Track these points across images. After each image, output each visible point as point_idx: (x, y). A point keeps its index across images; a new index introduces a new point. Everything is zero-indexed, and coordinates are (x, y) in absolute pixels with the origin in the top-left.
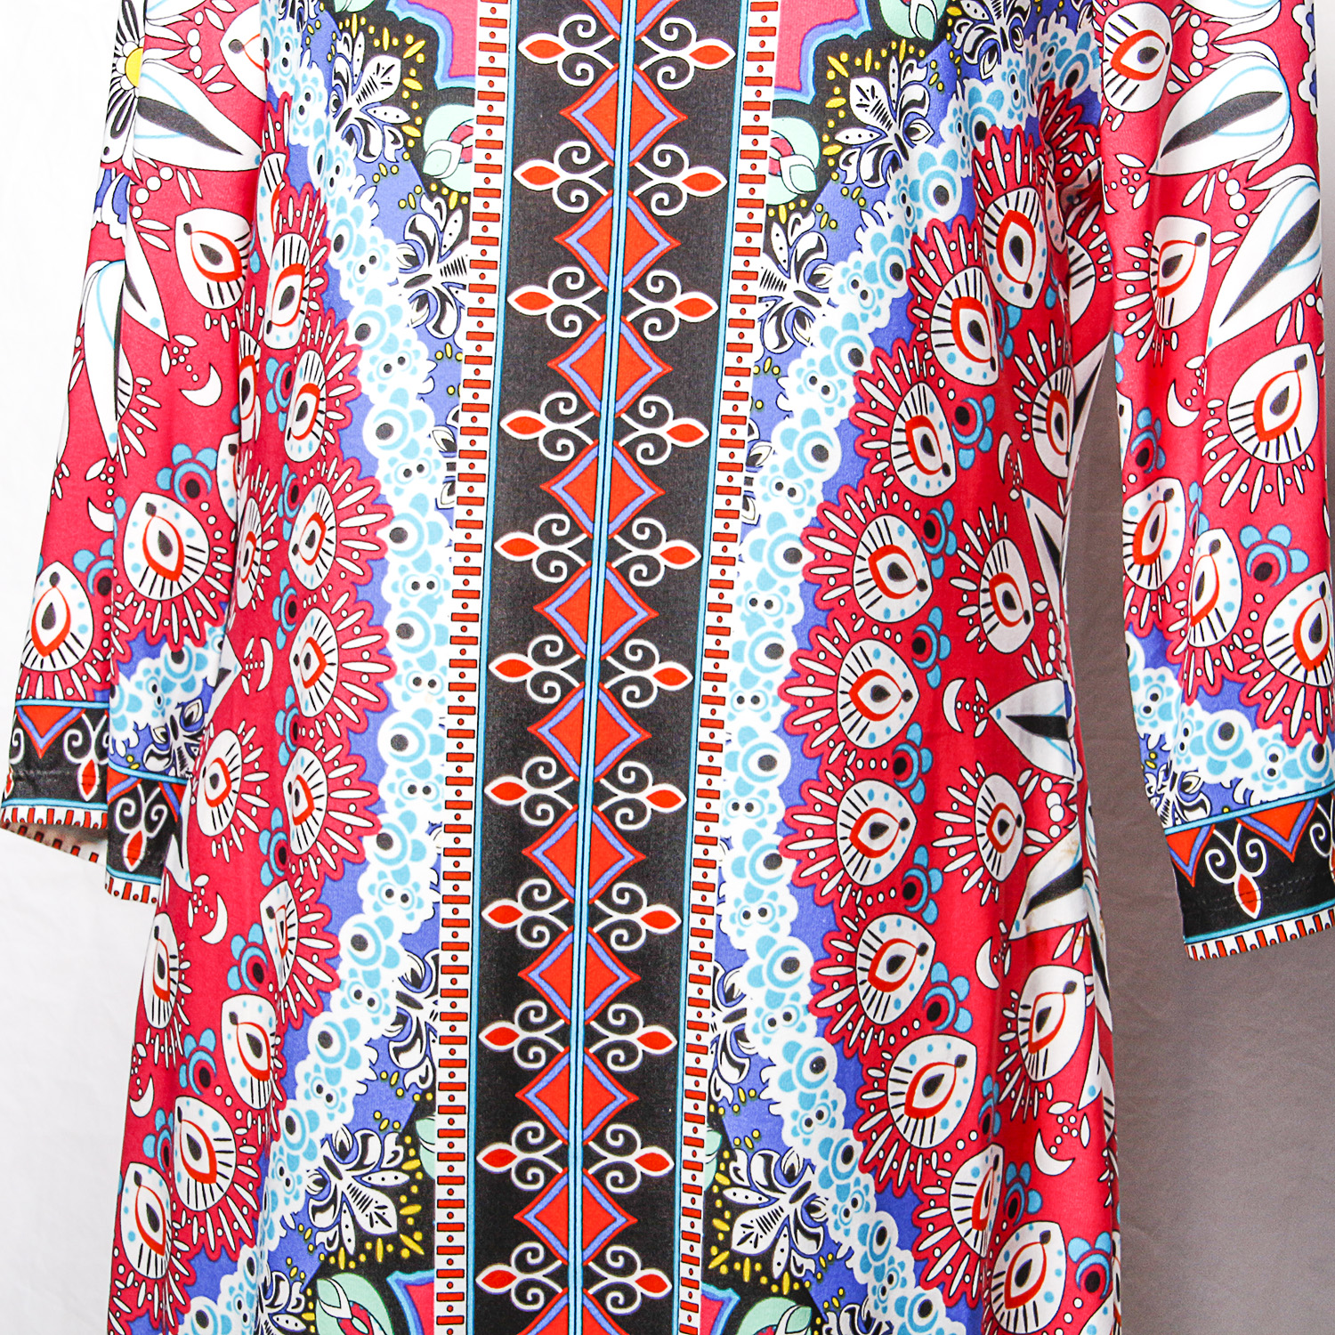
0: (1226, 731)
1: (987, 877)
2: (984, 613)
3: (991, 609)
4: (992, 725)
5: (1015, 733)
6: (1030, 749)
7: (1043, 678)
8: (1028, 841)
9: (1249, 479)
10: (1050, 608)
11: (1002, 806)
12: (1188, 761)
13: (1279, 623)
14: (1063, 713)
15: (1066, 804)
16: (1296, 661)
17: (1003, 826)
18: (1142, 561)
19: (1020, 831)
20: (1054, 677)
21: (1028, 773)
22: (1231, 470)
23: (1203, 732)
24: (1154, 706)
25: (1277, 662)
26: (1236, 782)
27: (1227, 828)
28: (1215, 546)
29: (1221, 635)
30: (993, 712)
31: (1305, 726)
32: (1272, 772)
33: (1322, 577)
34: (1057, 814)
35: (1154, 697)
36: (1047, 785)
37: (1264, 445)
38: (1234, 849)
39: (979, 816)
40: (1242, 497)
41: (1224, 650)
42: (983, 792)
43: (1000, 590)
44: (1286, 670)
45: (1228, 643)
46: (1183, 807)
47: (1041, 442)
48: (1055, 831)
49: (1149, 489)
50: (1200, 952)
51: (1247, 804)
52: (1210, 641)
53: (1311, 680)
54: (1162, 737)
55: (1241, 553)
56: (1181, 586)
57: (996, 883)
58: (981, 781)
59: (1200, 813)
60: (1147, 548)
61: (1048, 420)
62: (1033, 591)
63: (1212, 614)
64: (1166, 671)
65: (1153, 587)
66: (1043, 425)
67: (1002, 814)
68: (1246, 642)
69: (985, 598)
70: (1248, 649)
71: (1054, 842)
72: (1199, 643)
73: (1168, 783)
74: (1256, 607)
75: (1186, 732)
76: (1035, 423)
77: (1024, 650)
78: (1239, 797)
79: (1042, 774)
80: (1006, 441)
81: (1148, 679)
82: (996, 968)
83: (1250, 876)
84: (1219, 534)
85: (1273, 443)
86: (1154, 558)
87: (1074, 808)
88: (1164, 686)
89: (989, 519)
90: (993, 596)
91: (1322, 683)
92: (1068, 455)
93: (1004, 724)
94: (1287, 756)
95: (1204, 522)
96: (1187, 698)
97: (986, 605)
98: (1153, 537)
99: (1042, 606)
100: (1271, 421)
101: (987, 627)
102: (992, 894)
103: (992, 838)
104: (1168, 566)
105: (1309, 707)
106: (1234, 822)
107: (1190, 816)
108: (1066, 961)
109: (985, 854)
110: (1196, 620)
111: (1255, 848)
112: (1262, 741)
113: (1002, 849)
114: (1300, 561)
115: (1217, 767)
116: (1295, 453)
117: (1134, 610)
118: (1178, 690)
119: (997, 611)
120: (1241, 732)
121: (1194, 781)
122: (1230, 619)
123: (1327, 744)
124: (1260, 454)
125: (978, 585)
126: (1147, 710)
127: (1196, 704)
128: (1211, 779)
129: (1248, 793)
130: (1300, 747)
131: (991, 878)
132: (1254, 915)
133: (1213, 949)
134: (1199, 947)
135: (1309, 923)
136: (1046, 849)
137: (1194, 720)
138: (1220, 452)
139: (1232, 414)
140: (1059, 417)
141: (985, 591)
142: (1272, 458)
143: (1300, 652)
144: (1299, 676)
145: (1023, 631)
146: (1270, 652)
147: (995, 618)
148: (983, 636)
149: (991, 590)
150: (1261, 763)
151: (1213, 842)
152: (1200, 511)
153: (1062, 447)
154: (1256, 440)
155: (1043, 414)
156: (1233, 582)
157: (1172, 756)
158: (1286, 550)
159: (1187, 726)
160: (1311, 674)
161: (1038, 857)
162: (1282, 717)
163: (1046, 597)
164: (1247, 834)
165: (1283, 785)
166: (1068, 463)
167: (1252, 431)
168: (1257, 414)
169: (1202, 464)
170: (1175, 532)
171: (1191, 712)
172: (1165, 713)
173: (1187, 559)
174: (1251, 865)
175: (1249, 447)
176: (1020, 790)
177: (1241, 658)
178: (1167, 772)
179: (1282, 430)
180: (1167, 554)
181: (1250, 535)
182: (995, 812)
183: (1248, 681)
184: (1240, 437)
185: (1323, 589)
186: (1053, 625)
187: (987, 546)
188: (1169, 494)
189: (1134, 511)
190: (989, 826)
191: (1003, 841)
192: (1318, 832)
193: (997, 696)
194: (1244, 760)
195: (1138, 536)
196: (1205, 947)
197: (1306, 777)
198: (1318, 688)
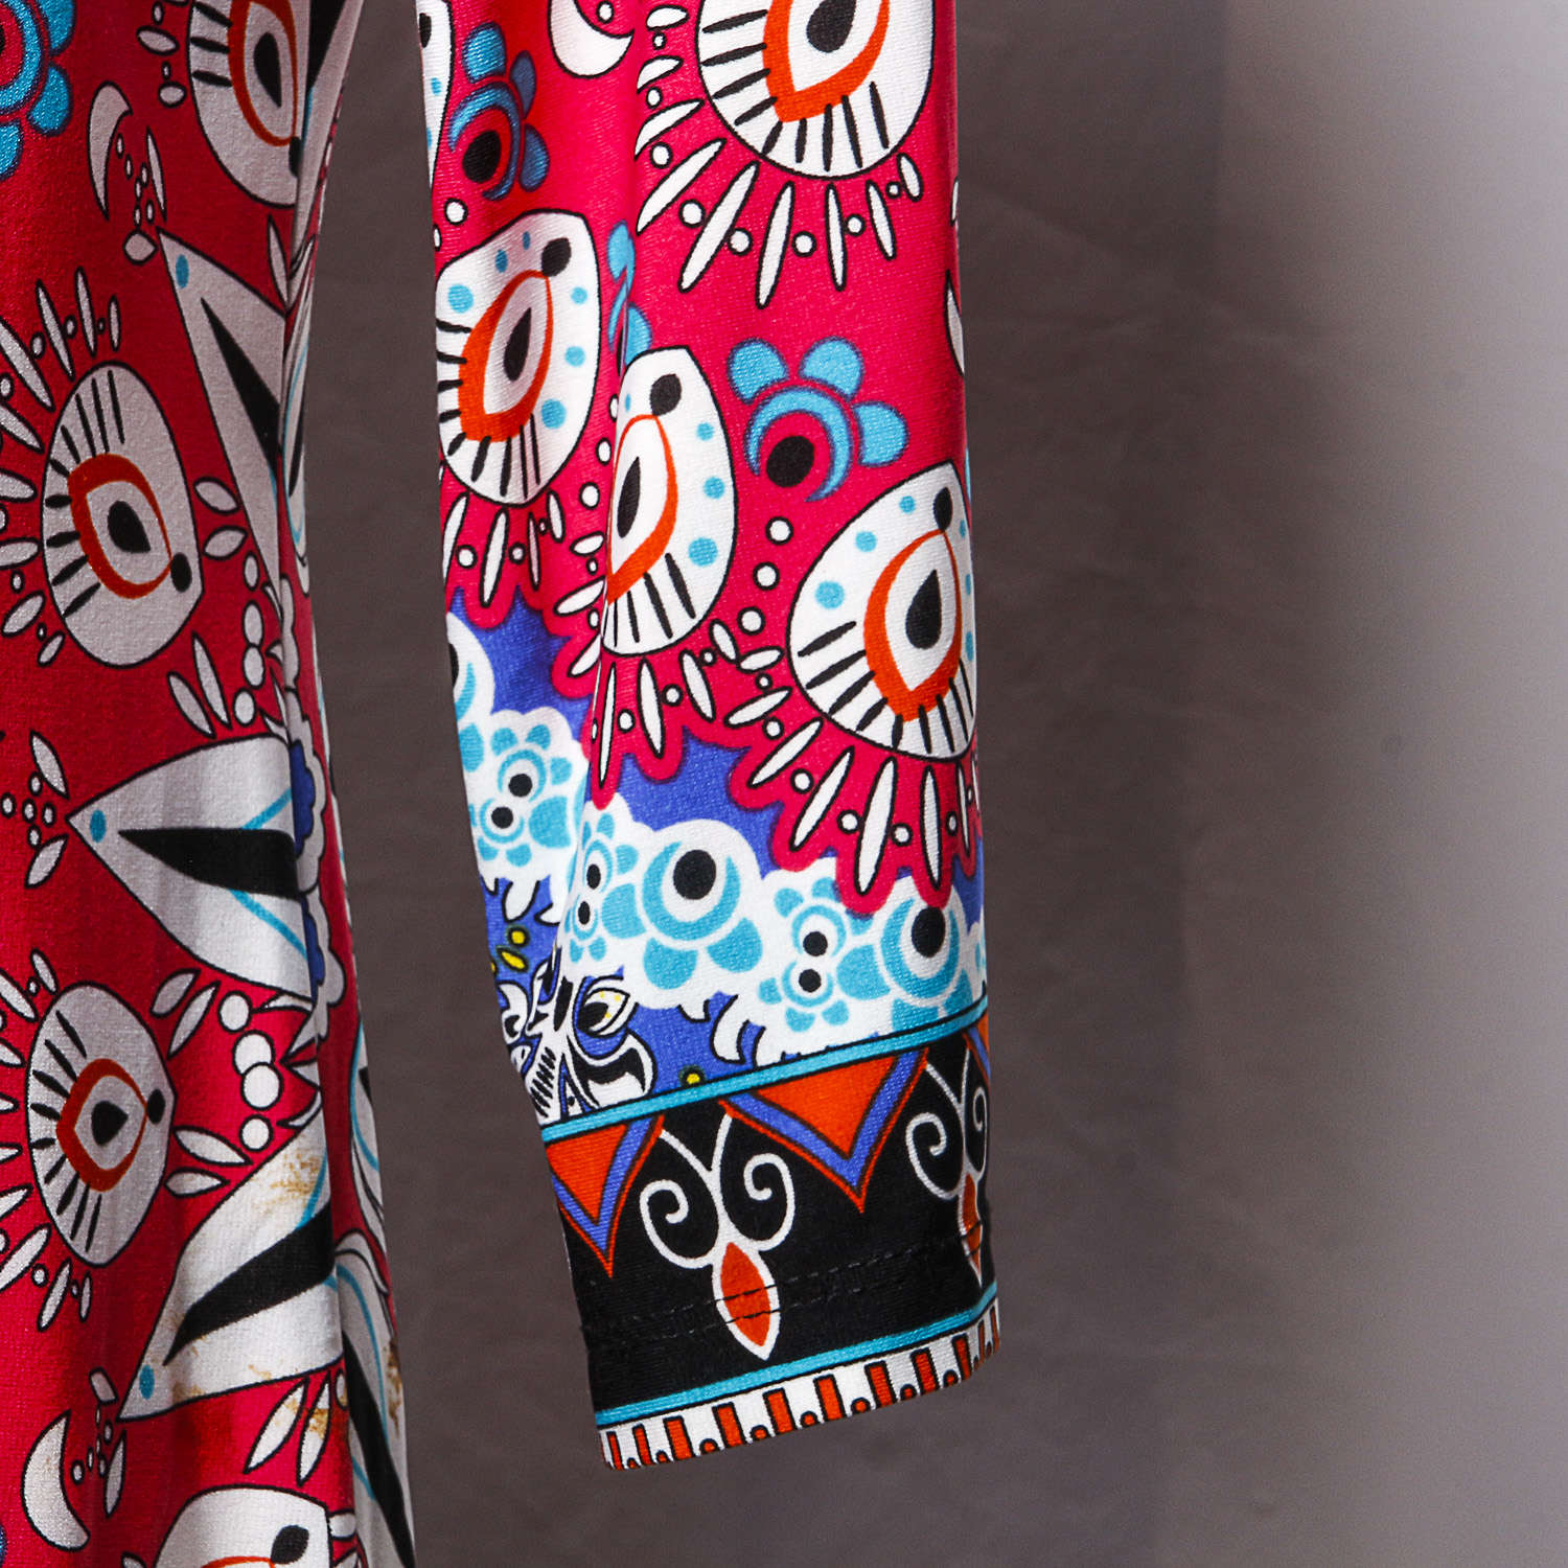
0: (695, 874)
1: (56, 1254)
2: (56, 559)
3: (75, 550)
4: (81, 860)
5: (146, 877)
6: (190, 916)
7: (229, 732)
8: (180, 1160)
9: (753, 218)
10: (249, 548)
11: (105, 1067)
12: (598, 950)
13: (831, 595)
14: (283, 822)
15: (283, 1063)
16: (871, 694)
17: (108, 1121)
18: (486, 429)
19: (156, 1136)
20: (255, 730)
21: (183, 982)
22: (706, 191)
23: (636, 877)
24: (521, 807)
25: (824, 697)
26: (719, 1005)
27: (695, 1123)
28: (666, 394)
29: (682, 625)
30: (81, 822)
31: (898, 860)
32: (810, 980)
33: (939, 478)
34: (262, 1088)
35: (520, 786)
36: (235, 1012)
37: (790, 130)
38: (712, 1180)
39: (37, 1093)
40: (735, 267)
41: (689, 663)
42: (50, 1030)
43: (101, 500)
44: (849, 717)
45: (698, 642)
46: (586, 1072)
47: (218, 112)
48: (256, 1134)
49: (500, 242)
50: (629, 1450)
51: (747, 1061)
52: (653, 639)
53: (912, 742)
54: (541, 888)
55: (734, 412)
56: (590, 496)
57: (83, 1270)
58: (43, 1002)
59: (626, 1087)
60: (496, 396)
61: (234, 51)
62: (198, 505)
63: (659, 572)
64: (555, 722)
65: (514, 496)
66: (221, 65)
67: (105, 1089)
68: (748, 643)
69: (57, 521)
70: (754, 662)
71: (255, 1160)
72: (627, 645)
73: (550, 1008)
74: (772, 553)
75: (594, 877)
76: (198, 59)
77: (173, 658)
78: (726, 1043)
79: (226, 984)
80: (108, 107)
81: (504, 738)
82: (78, 1495)
83: (752, 1249)
84: (677, 362)
85: (816, 124)
86: (516, 422)
87: (311, 1073)
88: (547, 756)
89: (67, 312)
90: (82, 516)
91: (940, 750)
92: (296, 147)
93: (113, 851)
94: (848, 938)
95: (639, 332)
96: (598, 791)
97: (60, 540)
98: (513, 365)
99: (224, 543)
100: (809, 67)
101: (63, 596)
102: (70, 1300)
103: (73, 1149)
104: (557, 445)
105: (905, 811)
106: (710, 1111)
107: (605, 1093)
108: (280, 1475)
109: (52, 1193)
110: (618, 586)
111: (766, 1176)
112: (786, 901)
113: (106, 1180)
114: (884, 433)
115: (669, 967)
116: (873, 152)
117: (466, 558)
118: (580, 766)
119: (94, 556)
120: (733, 877)
121: (613, 1002)
122: (705, 584)
123: (954, 906)
124: (783, 154)
125: (38, 484)
126: (503, 817)
127: (618, 805)
128: (653, 997)
129: (751, 1035)
130: (882, 917)
131: (71, 1257)
132: (763, 1352)
133: (658, 1441)
134: (625, 1434)
135: (901, 1372)
136: (231, 1179)
137: (612, 845)
138: (680, 144)
139: (709, 45)
140: (267, 46)
141: (57, 502)
142: (812, 165)
143: (883, 669)
144: (880, 731)
145: (168, 610)
146: (806, 669)
147: (87, 576)
148: (51, 621)
149: (74, 500)
150: (782, 956)
151: (663, 1163)
152: (632, 301)
153: (279, 121)
154: (770, 117)
155: (220, 34)
156: (713, 488)
157: (563, 939)
158: (848, 405)
159: (597, 859)
160: (912, 728)
161: (210, 1202)
162: (838, 841)
163: (237, 519)
164: (745, 1142)
165: (837, 1015)
166: (295, 164)
167: (759, 91)
168: (774, 47)
169: (641, 176)
170: (574, 356)
171: (607, 825)
172: (548, 827)
173: (601, 426)
174: (755, 1221)
175: (754, 134)
176: (160, 1027)
177: (732, 685)
178: (549, 979)
179: (834, 92)
180: (554, 414)
181: (756, 366)
182: (85, 1082)
183: (757, 744)
184: (730, 108)
185: (942, 507)
186: (259, 596)
187: (63, 385)
188: (556, 256)
189: (462, 299)
190: (66, 1121)
191: (106, 1158)
192: (926, 1135)
193: (90, 783)
194: (741, 950)
195: (471, 363)
196: (640, 1434)
197: (897, 992)
198: (929, 764)
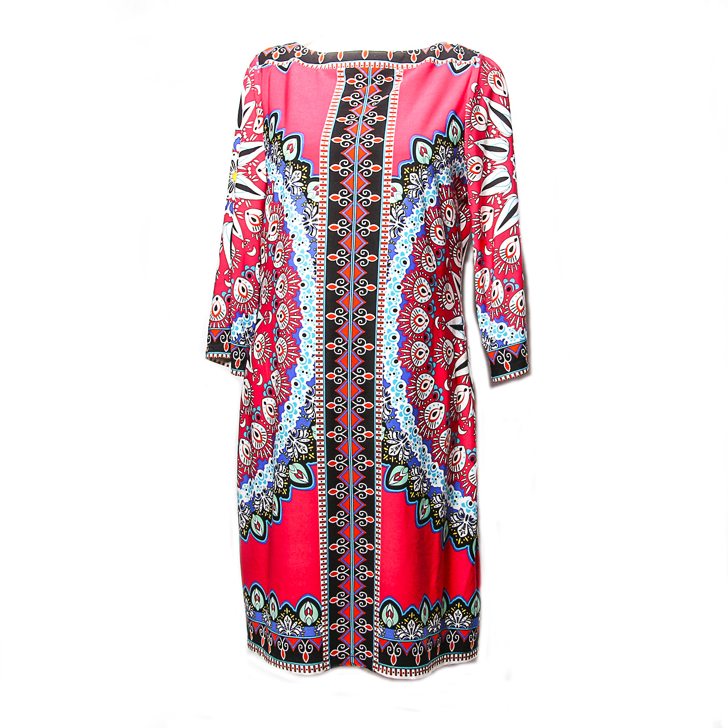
0: (501, 328)
1: (446, 364)
2: (444, 300)
3: (445, 300)
4: (446, 327)
5: (451, 329)
6: (455, 333)
7: (457, 316)
8: (455, 355)
9: (505, 267)
10: (458, 299)
11: (449, 347)
12: (492, 335)
13: (513, 301)
14: (462, 324)
15: (463, 346)
16: (517, 310)
17: (449, 352)
18: (480, 287)
19: (453, 353)
20: (460, 315)
21: (454, 339)
22: (500, 265)
23: (496, 328)
24: (484, 322)
25: (512, 311)
26: (504, 340)
27: (502, 350)
28: (497, 284)
29: (499, 305)
30: (446, 324)
31: (520, 326)
32: (512, 337)
33: (522, 290)
34: (461, 348)
35: (484, 320)
36: (459, 342)
37: (508, 259)
38: (504, 355)
39: (444, 349)
40: (503, 272)
41: (500, 308)
42: (445, 343)
43: (447, 295)
44: (515, 313)
45: (501, 306)
46: (491, 346)
47: (455, 259)
48: (461, 353)
49: (481, 270)
50: (496, 380)
51: (506, 345)
52: (497, 306)
53: (521, 315)
54: (485, 329)
55: (504, 285)
56: (489, 293)
57: (448, 365)
58: (444, 341)
59: (495, 347)
60: (481, 284)
61: (456, 254)
62: (454, 295)
63: (497, 300)
64: (486, 313)
65: (483, 293)
66: (456, 255)
67: (449, 349)
68: (505, 306)
69: (444, 297)
70: (506, 308)
71: (461, 355)
72: (494, 307)
73: (488, 340)
74: (507, 298)
75: (492, 328)
76: (454, 255)
77: (453, 309)
78: (505, 343)
79: (458, 339)
80: (448, 259)
81: (482, 316)
82: (449, 386)
83: (508, 362)
84: (498, 281)
85: (510, 259)
86: (483, 287)
87: (465, 347)
88: (486, 317)
89: (444, 278)
90: (446, 296)
91: (523, 315)
92: (461, 262)
93: (449, 327)
94: (515, 333)
95: (494, 278)
96: (491, 320)
97: (444, 299)
98: (482, 282)
99: (456, 299)
100: (509, 254)
101: (444, 304)
102: (447, 368)
103: (447, 355)
104: (486, 289)
105: (520, 321)
106: (503, 349)
107: (493, 348)
108: (464, 384)
109: (445, 358)
110: (493, 301)
111: (509, 355)
112: (510, 330)
113: (449, 357)
114: (517, 287)
115: (499, 336)
116: (515, 261)
117: (478, 299)
118: (489, 318)
119: (447, 300)
120: (505, 328)
121: (494, 340)
122: (501, 301)
123: (525, 330)
124: (507, 262)
125: (442, 294)
126: (482, 323)
127: (494, 321)
128: (498, 339)
129: (507, 342)
130: (519, 331)
131: (447, 364)
132: (509, 371)
133: (499, 379)
134: (496, 379)
135: (522, 373)
136: (459, 357)
137: (493, 325)
138: (498, 261)
139: (500, 252)
140: (459, 253)
141: (444, 295)
142: (510, 262)
143: (518, 308)
144: (518, 314)
145: (453, 304)
146: (511, 308)
147: (446, 302)
148: (444, 306)
149: (445, 295)
150: (510, 335)
151: (499, 354)
152: (493, 275)
153: (460, 260)
154: (506, 258)
155: (455, 253)
156: (502, 292)
157: (488, 334)
158: (514, 284)
159: (492, 326)
160: (521, 313)
161: (457, 359)
162: (514, 324)
163: (457, 296)
164: (507, 352)
165: (515, 340)
166: (461, 264)
167: (505, 256)
168: (506, 252)
169: (494, 264)
170: (487, 281)
171: (493, 323)
172: (486, 324)
173: (490, 287)
174: (508, 359)
175: (505, 260)
176: (453, 343)
177: (504, 310)
178: (487, 338)
179: (512, 256)
180: (486, 286)
181: (505, 281)
182: (448, 348)
183: (506, 315)
184: (502, 258)
185: (522, 293)
186: (459, 303)
187: (444, 284)
188: (486, 271)
189: (478, 275)
190: (446, 352)
191: (449, 355)
192: (523, 351)
193: (447, 321)
194: (506, 334)
195: (479, 281)
196: (497, 379)
197: (520, 338)
198: (522, 317)
